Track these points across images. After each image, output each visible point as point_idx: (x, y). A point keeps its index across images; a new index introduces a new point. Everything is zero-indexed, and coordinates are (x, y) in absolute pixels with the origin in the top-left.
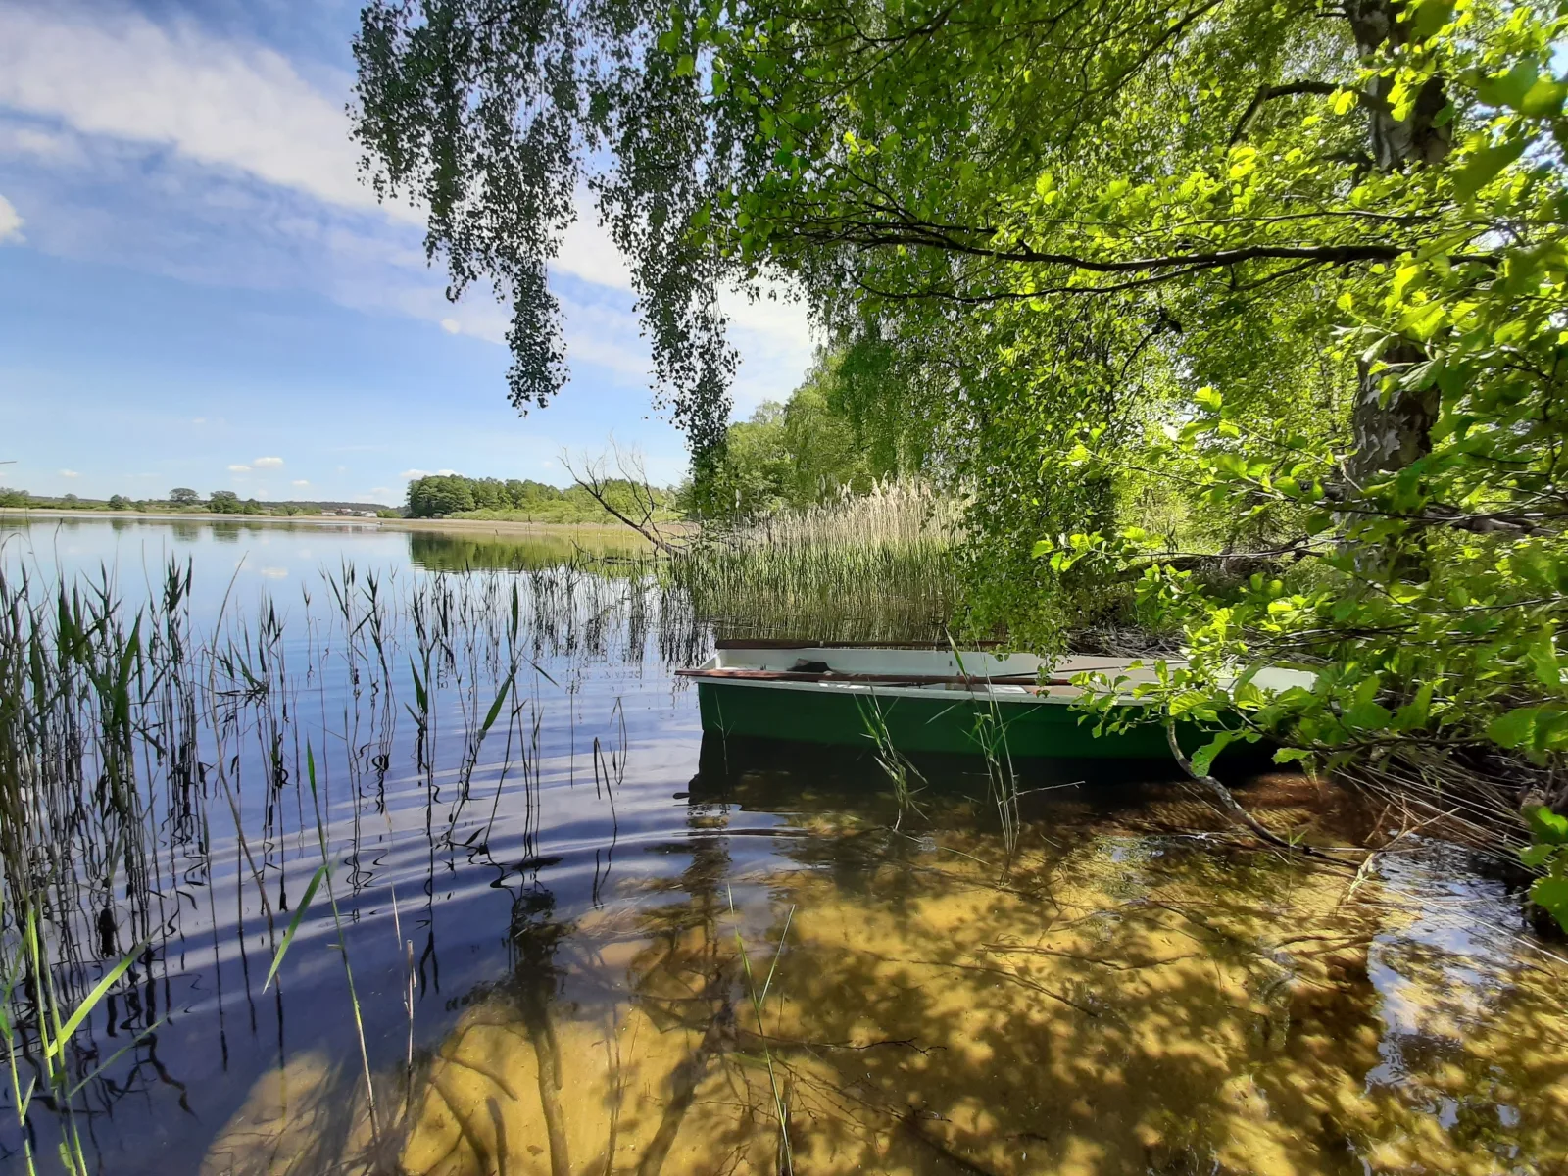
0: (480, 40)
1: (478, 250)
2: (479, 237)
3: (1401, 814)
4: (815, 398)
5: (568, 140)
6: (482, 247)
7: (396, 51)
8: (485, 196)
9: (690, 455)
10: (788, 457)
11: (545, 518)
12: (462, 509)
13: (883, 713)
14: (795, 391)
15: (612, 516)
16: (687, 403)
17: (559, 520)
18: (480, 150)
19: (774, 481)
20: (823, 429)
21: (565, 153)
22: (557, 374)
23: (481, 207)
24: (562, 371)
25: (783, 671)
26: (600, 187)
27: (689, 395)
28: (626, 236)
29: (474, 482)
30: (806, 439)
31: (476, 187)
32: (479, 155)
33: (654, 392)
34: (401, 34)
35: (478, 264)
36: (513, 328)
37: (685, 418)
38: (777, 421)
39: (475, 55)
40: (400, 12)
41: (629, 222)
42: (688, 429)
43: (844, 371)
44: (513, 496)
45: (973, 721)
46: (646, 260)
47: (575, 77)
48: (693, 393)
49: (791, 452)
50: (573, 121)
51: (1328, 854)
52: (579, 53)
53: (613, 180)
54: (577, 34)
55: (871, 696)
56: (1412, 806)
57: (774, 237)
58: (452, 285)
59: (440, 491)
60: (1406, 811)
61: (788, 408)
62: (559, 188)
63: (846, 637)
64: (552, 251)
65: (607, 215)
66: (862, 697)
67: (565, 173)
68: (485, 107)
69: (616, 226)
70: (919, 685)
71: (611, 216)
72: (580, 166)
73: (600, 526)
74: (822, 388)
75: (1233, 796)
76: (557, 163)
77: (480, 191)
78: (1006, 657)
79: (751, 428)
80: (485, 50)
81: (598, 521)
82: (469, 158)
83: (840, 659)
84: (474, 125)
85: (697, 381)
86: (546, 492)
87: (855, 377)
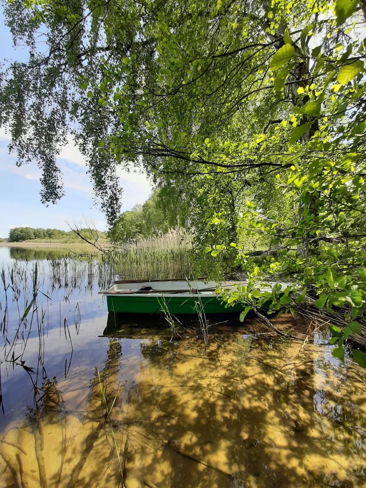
0: (33, 84)
1: (31, 151)
2: (32, 147)
3: (315, 323)
4: (152, 203)
5: (65, 118)
6: (33, 150)
7: (2, 86)
8: (34, 134)
9: (107, 220)
10: (144, 222)
11: (61, 241)
12: (30, 239)
13: (167, 303)
14: (146, 201)
15: (84, 241)
16: (105, 204)
17: (66, 242)
18: (33, 119)
19: (140, 229)
20: (155, 213)
21: (63, 122)
22: (60, 193)
23: (32, 137)
24: (62, 192)
25: (137, 290)
26: (75, 134)
27: (106, 201)
28: (84, 150)
29: (35, 230)
30: (149, 216)
31: (31, 131)
32: (32, 121)
33: (94, 200)
34: (4, 81)
35: (31, 156)
36: (43, 177)
37: (105, 209)
38: (140, 210)
39: (31, 89)
40: (5, 74)
41: (85, 145)
42: (106, 212)
43: (160, 195)
44: (49, 234)
45: (194, 304)
46: (92, 158)
47: (68, 99)
48: (107, 200)
49: (145, 220)
50: (67, 112)
51: (296, 337)
52: (69, 91)
53: (80, 132)
54: (68, 86)
55: (162, 297)
56: (318, 321)
57: (125, 151)
58: (18, 161)
59: (21, 232)
60: (316, 322)
61: (144, 206)
62: (62, 133)
63: (160, 278)
64: (58, 153)
65: (77, 143)
66: (159, 298)
67: (64, 128)
68: (34, 105)
69: (80, 146)
70: (181, 293)
71: (79, 143)
72: (69, 127)
73: (81, 244)
74: (154, 200)
75: (270, 321)
76: (61, 125)
77: (33, 132)
78: (207, 283)
79: (132, 212)
80: (35, 87)
81: (80, 242)
82: (28, 122)
83: (156, 286)
84: (31, 111)
85: (109, 197)
86: (62, 233)
87: (164, 197)
